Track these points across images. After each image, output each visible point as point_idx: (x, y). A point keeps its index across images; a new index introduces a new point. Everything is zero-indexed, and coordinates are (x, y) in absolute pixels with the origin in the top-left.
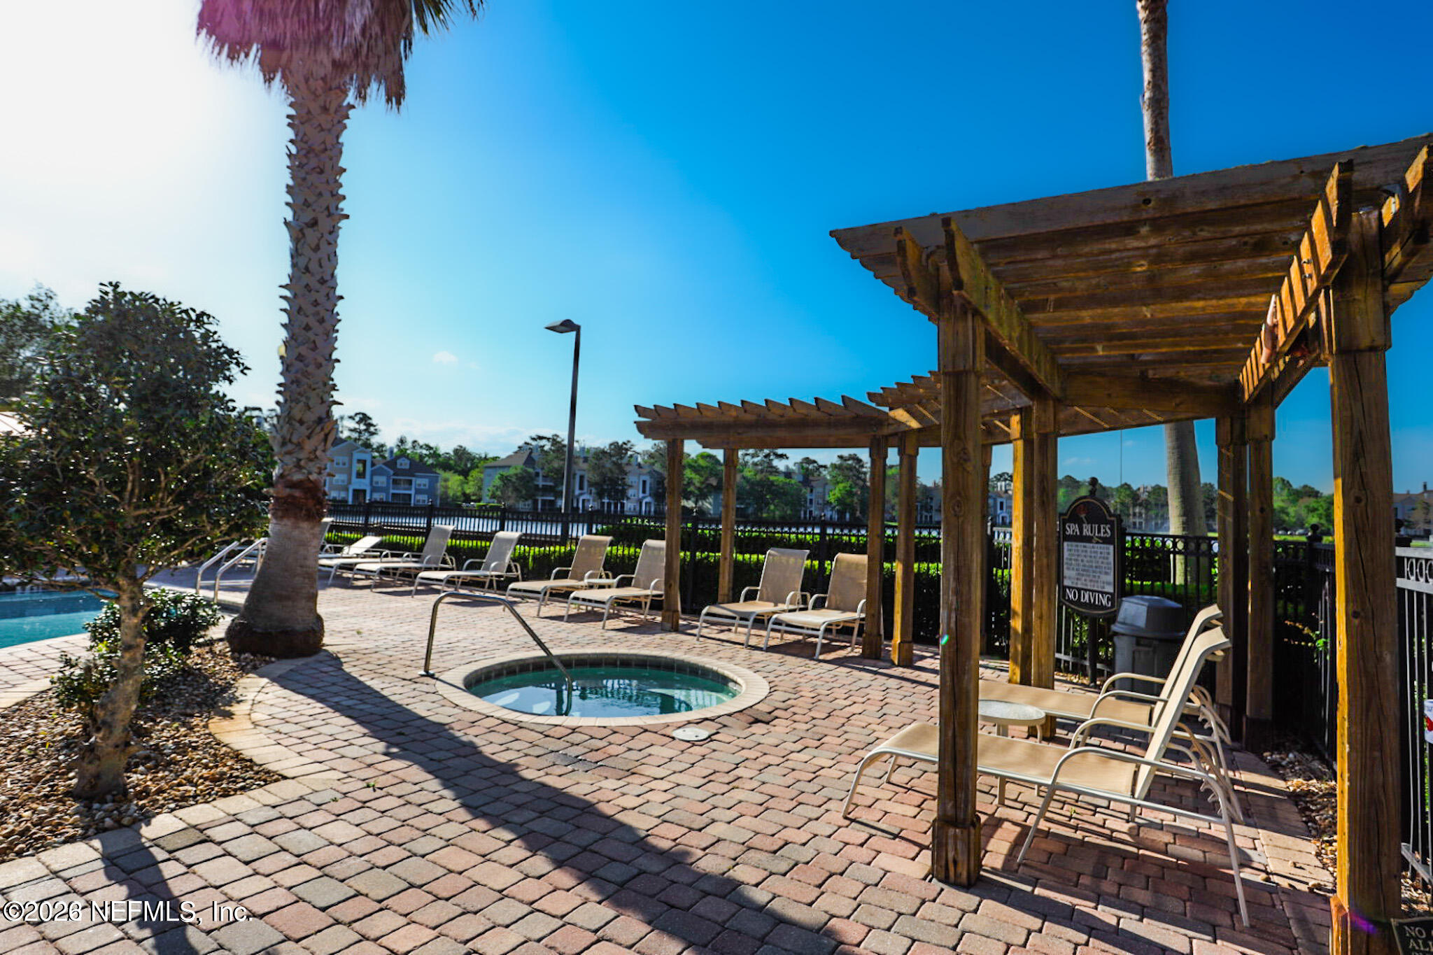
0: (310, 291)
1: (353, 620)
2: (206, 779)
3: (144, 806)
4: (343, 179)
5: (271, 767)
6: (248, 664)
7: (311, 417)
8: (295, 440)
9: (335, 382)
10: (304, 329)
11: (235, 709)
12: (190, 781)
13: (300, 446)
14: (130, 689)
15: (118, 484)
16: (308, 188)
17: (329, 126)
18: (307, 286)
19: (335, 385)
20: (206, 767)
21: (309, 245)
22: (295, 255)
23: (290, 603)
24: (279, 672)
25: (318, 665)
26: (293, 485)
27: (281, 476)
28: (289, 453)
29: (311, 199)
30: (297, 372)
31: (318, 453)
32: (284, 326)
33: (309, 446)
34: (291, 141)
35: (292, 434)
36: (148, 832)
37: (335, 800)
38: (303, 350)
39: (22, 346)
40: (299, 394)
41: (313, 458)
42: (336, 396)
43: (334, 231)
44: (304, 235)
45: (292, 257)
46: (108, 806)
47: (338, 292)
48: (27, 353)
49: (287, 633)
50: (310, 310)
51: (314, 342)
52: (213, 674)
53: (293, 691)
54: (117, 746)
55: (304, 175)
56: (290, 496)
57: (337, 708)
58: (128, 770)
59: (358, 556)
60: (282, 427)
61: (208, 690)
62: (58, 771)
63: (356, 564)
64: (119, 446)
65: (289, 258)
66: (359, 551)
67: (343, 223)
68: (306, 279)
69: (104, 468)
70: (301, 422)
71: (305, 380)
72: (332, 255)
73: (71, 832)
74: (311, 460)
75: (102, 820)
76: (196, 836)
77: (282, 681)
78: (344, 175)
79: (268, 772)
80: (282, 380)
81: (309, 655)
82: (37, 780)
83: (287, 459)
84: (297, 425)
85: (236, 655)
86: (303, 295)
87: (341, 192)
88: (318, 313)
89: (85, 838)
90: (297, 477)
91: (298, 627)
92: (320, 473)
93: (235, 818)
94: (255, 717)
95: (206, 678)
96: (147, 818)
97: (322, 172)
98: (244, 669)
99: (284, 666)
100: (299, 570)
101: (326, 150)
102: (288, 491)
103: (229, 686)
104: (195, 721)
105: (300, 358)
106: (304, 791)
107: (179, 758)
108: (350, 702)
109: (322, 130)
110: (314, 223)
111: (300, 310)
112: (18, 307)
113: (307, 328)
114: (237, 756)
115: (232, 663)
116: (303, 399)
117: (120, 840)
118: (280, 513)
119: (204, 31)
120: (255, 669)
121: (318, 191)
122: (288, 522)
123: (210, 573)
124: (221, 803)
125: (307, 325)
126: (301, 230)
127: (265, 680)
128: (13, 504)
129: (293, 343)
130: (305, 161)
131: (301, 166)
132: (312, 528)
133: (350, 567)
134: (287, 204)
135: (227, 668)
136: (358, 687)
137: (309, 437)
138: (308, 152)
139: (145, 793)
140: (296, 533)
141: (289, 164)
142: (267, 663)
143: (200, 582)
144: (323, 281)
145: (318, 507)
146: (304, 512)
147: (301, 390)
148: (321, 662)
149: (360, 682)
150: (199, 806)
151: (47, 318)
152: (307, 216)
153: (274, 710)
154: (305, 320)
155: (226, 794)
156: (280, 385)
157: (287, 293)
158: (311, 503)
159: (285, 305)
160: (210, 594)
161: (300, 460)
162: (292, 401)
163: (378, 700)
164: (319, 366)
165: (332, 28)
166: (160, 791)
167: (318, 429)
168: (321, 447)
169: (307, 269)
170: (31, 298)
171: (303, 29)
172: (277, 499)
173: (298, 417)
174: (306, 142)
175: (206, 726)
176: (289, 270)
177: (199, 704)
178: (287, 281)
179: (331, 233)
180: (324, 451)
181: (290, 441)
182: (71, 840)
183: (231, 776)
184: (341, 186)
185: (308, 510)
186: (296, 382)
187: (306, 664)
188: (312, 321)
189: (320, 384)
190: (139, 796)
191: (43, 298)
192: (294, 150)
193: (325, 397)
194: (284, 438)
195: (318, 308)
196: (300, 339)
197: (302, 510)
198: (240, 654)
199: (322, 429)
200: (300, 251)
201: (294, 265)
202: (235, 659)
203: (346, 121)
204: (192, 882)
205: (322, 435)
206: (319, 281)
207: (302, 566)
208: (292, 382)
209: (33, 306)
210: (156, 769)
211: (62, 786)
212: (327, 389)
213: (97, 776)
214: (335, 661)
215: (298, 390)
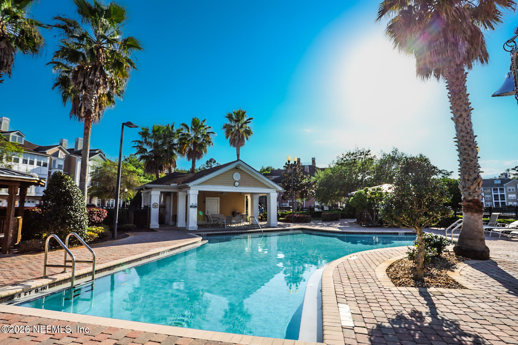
0: (464, 137)
1: (507, 252)
2: (444, 283)
3: (428, 285)
4: (469, 97)
5: (464, 285)
6: (461, 259)
7: (471, 178)
8: (467, 186)
9: (480, 165)
10: (464, 150)
11: (455, 270)
12: (440, 282)
13: (469, 188)
14: (422, 255)
15: (412, 204)
16: (457, 105)
17: (460, 84)
18: (462, 136)
19: (479, 166)
20: (444, 280)
21: (461, 123)
22: (457, 127)
23: (473, 241)
24: (471, 263)
25: (487, 263)
26: (469, 201)
27: (464, 198)
28: (466, 191)
29: (458, 108)
30: (464, 164)
31: (476, 190)
32: (457, 150)
33: (472, 188)
34: (449, 93)
35: (466, 184)
36: (429, 290)
37: (484, 298)
38: (465, 157)
39: (392, 166)
40: (466, 171)
41: (475, 191)
42: (481, 170)
43: (469, 116)
44: (458, 120)
45: (456, 128)
46: (420, 282)
47: (475, 134)
48: (393, 167)
49: (475, 251)
50: (465, 143)
51: (468, 153)
52: (449, 260)
53: (476, 269)
54: (421, 269)
55: (455, 102)
56: (468, 205)
57: (491, 276)
58: (425, 277)
59: (513, 228)
60: (462, 183)
61: (448, 264)
62: (409, 273)
63: (511, 231)
64: (411, 195)
65: (455, 129)
66: (513, 226)
67: (472, 111)
68: (462, 134)
69: (409, 200)
70: (468, 180)
71: (467, 166)
72: (470, 124)
73: (412, 285)
74: (473, 192)
75: (419, 285)
76: (440, 294)
77: (473, 266)
78: (469, 96)
79: (463, 286)
80: (459, 167)
81: (484, 260)
82: (405, 274)
83: (465, 193)
84: (467, 181)
85: (457, 256)
86: (462, 139)
87: (469, 102)
88: (468, 144)
89: (415, 287)
90: (470, 198)
91: (478, 249)
92: (478, 197)
93: (451, 293)
94: (461, 273)
95: (447, 261)
96: (429, 287)
97: (460, 98)
98: (459, 261)
99: (474, 262)
100: (475, 230)
101: (460, 91)
102: (467, 203)
103: (454, 264)
104: (443, 271)
105: (464, 159)
106: (473, 293)
107: (437, 277)
108: (497, 276)
109: (458, 86)
110: (461, 116)
111: (461, 144)
112: (390, 155)
113: (465, 149)
114: (454, 281)
115: (455, 258)
116: (468, 173)
117: (423, 290)
118: (466, 211)
119: (418, 76)
120: (463, 261)
121: (460, 105)
122: (469, 214)
123: (449, 231)
124: (447, 289)
125: (465, 148)
126: (457, 119)
127: (466, 265)
128: (393, 209)
129: (461, 155)
130: (454, 98)
131: (453, 99)
132: (479, 216)
133: (508, 232)
134: (451, 112)
135: (454, 259)
136: (502, 272)
137: (472, 185)
138: (455, 94)
139: (428, 282)
140: (472, 217)
141: (449, 100)
142: (468, 260)
143: (447, 234)
144: (468, 133)
145: (480, 208)
146: (474, 210)
147: (466, 170)
148: (489, 263)
149: (504, 271)
150: (441, 288)
151: (397, 157)
152: (459, 114)
153: (468, 273)
154: (464, 147)
155: (449, 288)
156: (459, 169)
157: (456, 140)
158: (476, 207)
159: (456, 144)
160: (450, 238)
161: (470, 193)
162: (464, 174)
163: (510, 278)
164: (472, 161)
165: (455, 56)
166: (432, 282)
167: (475, 182)
168: (477, 187)
169: (461, 131)
170: (392, 152)
171: (445, 61)
172: (464, 206)
173: (467, 178)
174: (453, 92)
175: (446, 272)
176: (455, 132)
177: (445, 267)
178: (456, 136)
179: (468, 116)
180: (479, 189)
181: (465, 187)
182: (412, 286)
183: (451, 284)
184: (469, 100)
185: (476, 209)
186: (464, 167)
187: (482, 262)
188: (466, 147)
189: (473, 167)
190: (427, 282)
191: (395, 151)
192: (450, 95)
193: (476, 170)
194: (463, 186)
195: (468, 142)
196: (463, 154)
197: (473, 209)
198: (458, 256)
199: (477, 182)
200: (458, 126)
201: (457, 131)
202: (456, 257)
203: (466, 79)
204: (438, 302)
205: (477, 184)
206: (466, 133)
207: (477, 229)
208: (463, 168)
209: (393, 154)
210: (431, 278)
211: (410, 276)
212: (476, 168)
213: (417, 275)
214: (495, 263)
215: (465, 170)
